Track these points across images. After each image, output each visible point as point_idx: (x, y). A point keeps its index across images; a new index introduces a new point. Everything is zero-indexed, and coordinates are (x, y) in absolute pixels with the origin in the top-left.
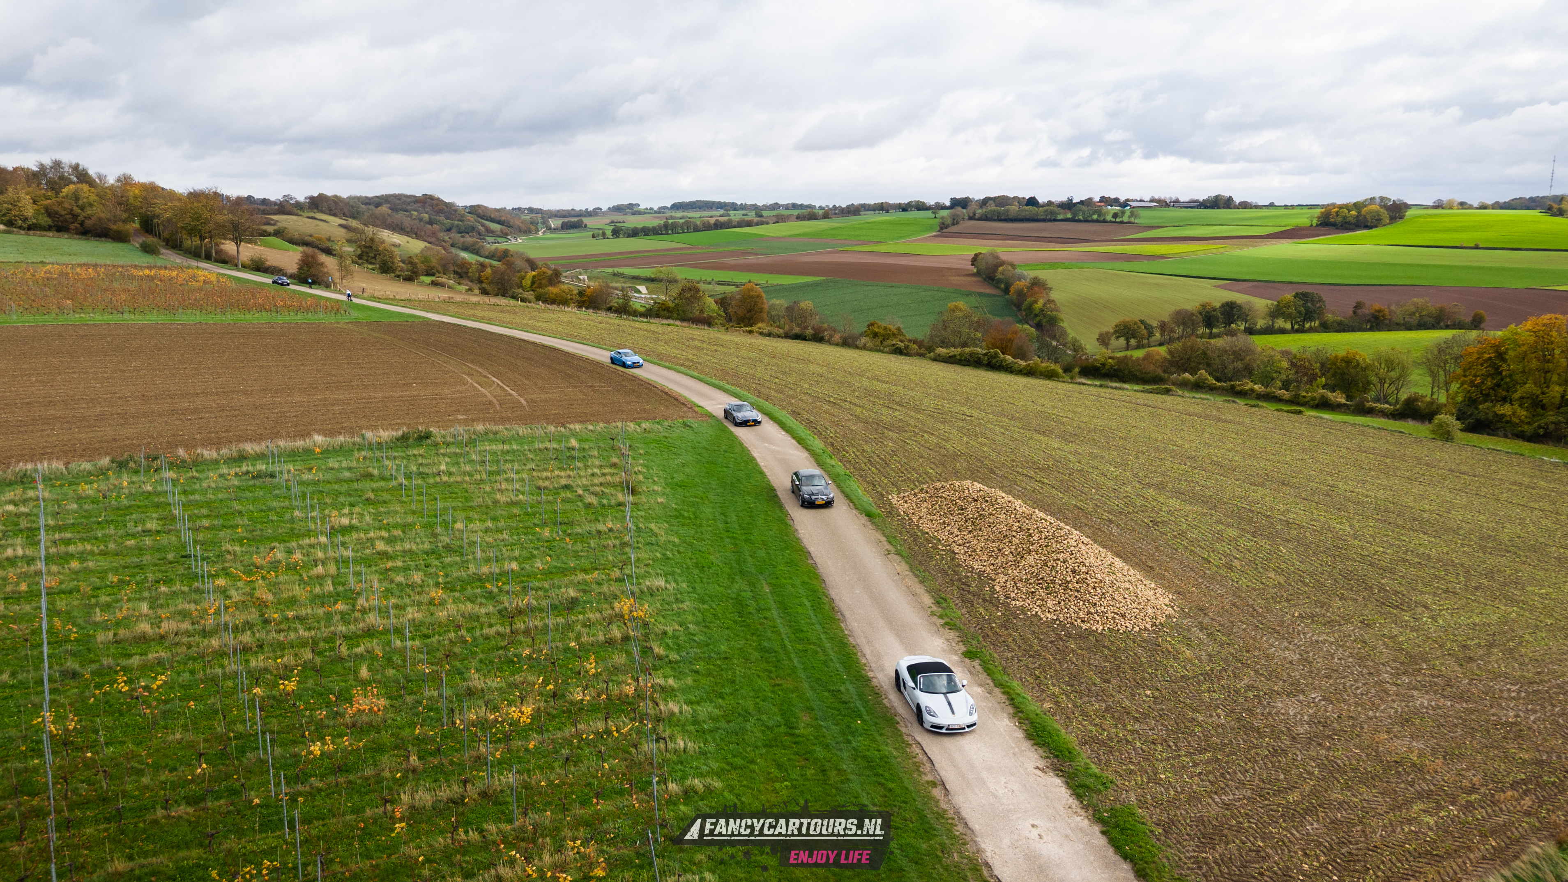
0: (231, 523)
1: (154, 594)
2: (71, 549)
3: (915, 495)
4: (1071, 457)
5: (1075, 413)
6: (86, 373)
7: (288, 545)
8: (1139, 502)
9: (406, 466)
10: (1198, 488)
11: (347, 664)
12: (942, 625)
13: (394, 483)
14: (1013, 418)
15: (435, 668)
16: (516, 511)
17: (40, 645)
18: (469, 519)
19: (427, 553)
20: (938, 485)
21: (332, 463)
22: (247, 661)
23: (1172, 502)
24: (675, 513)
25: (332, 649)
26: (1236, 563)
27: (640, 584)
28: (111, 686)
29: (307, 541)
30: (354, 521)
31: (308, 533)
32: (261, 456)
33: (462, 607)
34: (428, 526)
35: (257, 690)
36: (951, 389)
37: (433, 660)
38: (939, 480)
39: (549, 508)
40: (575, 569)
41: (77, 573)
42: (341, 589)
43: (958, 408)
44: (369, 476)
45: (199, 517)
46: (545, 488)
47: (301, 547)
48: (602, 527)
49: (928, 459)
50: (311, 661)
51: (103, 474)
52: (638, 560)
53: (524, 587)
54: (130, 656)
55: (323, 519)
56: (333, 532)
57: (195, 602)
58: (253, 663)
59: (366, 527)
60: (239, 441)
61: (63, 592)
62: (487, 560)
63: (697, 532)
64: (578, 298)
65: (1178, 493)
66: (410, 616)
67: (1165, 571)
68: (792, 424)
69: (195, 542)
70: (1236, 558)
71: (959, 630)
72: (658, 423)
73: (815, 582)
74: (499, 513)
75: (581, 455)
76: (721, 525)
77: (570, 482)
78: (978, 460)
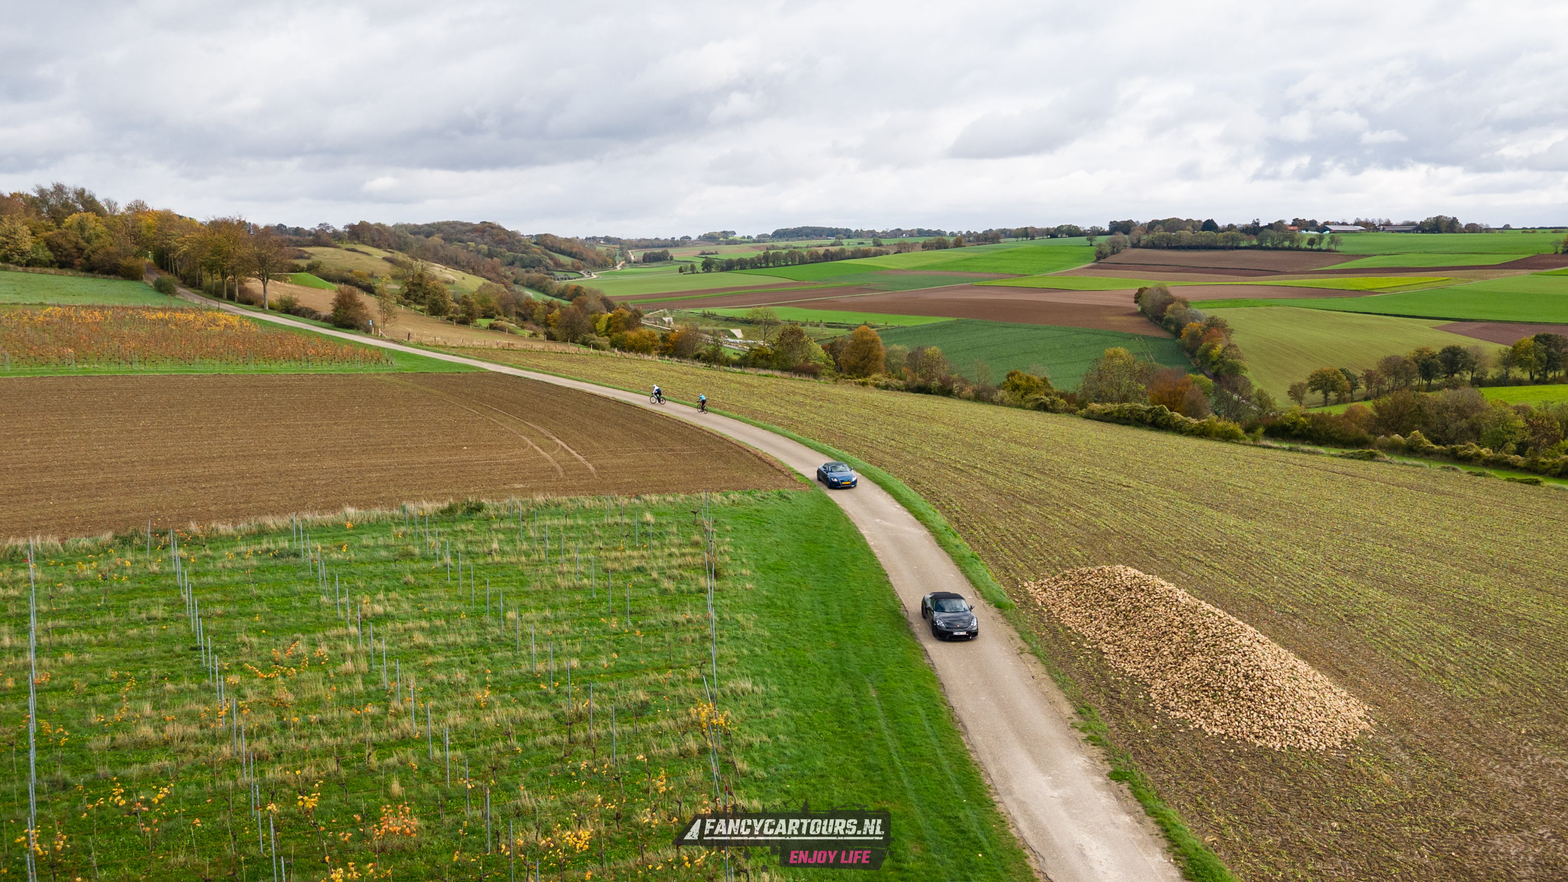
0: (248, 610)
1: (158, 692)
2: (66, 638)
3: (1056, 581)
4: (1249, 537)
5: (1256, 482)
6: (87, 434)
7: (313, 636)
8: (1331, 592)
9: (452, 545)
10: (1405, 576)
11: (377, 778)
12: (1085, 741)
13: (438, 564)
14: (1180, 489)
15: (479, 783)
16: (579, 597)
17: (27, 751)
18: (524, 607)
19: (474, 647)
20: (1084, 570)
21: (366, 540)
22: (262, 772)
23: (1372, 592)
24: (766, 601)
25: (360, 759)
26: (1450, 668)
27: (721, 686)
28: (107, 799)
29: (334, 632)
30: (389, 609)
31: (337, 622)
32: (285, 532)
33: (512, 711)
34: (475, 615)
35: (272, 807)
36: (1104, 452)
37: (477, 774)
38: (1086, 565)
39: (617, 594)
40: (646, 667)
41: (71, 666)
42: (372, 688)
43: (1113, 476)
44: (410, 556)
45: (211, 603)
46: (614, 571)
47: (327, 638)
48: (680, 618)
49: (1074, 539)
50: (336, 773)
51: (106, 552)
52: (721, 657)
53: (586, 689)
54: (129, 764)
55: (354, 606)
56: (365, 621)
57: (206, 703)
58: (269, 775)
59: (404, 616)
60: (259, 514)
61: (56, 690)
62: (544, 656)
63: (791, 624)
64: (661, 344)
65: (1380, 581)
66: (451, 721)
67: (1361, 676)
68: (909, 496)
69: (207, 631)
70: (1450, 662)
71: (1104, 745)
72: (749, 493)
73: (931, 686)
74: (559, 600)
75: (657, 531)
76: (821, 617)
77: (643, 564)
78: (1135, 539)
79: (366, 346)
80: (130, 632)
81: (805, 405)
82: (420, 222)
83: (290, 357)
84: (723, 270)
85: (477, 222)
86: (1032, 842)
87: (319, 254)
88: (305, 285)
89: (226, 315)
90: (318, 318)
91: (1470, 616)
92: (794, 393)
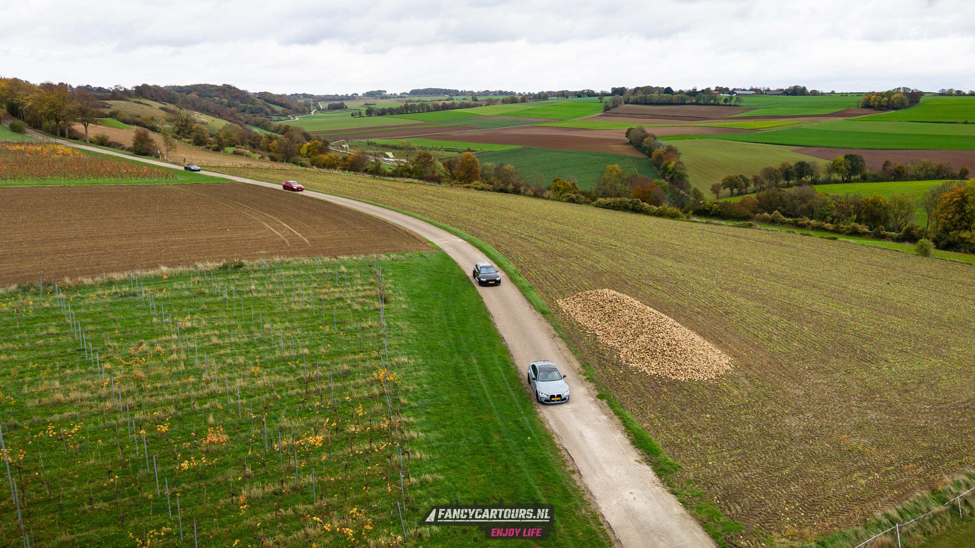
0: (109, 328)
1: (62, 375)
3: (574, 299)
4: (678, 272)
7: (151, 341)
8: (718, 300)
9: (227, 287)
10: (758, 291)
11: (199, 415)
12: (585, 380)
13: (219, 299)
14: (643, 247)
15: (258, 415)
16: (305, 315)
18: (274, 322)
19: (246, 344)
20: (588, 292)
21: (176, 285)
23: (739, 300)
24: (414, 315)
25: (188, 406)
26: (775, 337)
27: (391, 360)
29: (163, 338)
30: (194, 324)
31: (164, 333)
32: (124, 282)
33: (273, 377)
34: (246, 326)
35: (142, 432)
36: (604, 227)
37: (256, 411)
38: (590, 289)
39: (328, 313)
40: (347, 352)
42: (190, 368)
43: (608, 240)
44: (202, 294)
45: (87, 324)
46: (325, 300)
47: (160, 342)
48: (364, 325)
49: (584, 275)
50: (175, 414)
51: (13, 296)
53: (314, 365)
54: (51, 414)
55: (174, 323)
56: (181, 331)
57: (92, 379)
58: (137, 416)
59: (203, 328)
60: (107, 272)
62: (288, 348)
63: (429, 327)
64: (342, 163)
65: (745, 294)
66: (238, 384)
67: (729, 343)
68: (495, 254)
70: (775, 334)
71: (595, 382)
72: (402, 254)
73: (506, 356)
74: (294, 317)
75: (349, 277)
76: (445, 322)
77: (342, 295)
78: (617, 275)
80: (38, 342)
81: (433, 201)
82: (182, 85)
83: (110, 174)
84: (379, 115)
85: (220, 84)
86: (556, 431)
87: (116, 105)
90: (123, 149)
91: (789, 310)
92: (426, 193)
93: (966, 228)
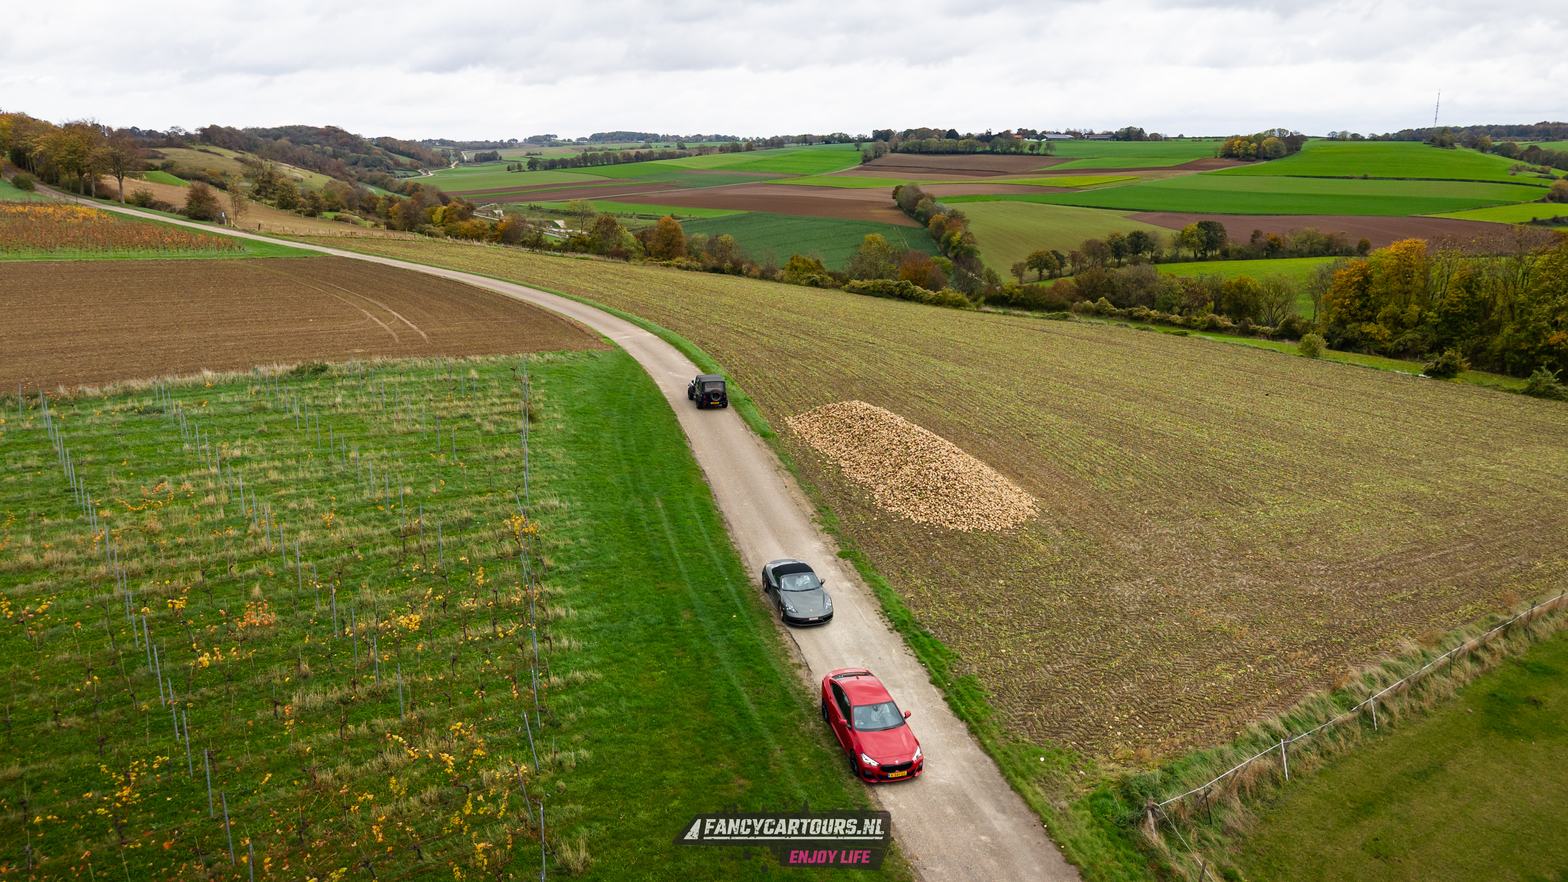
0: (116, 458)
1: (37, 526)
3: (809, 416)
4: (962, 379)
7: (177, 476)
9: (300, 400)
11: (239, 585)
13: (288, 416)
14: (913, 344)
15: (327, 585)
16: (412, 439)
18: (364, 449)
19: (321, 481)
20: (830, 406)
21: (223, 397)
23: (1049, 417)
24: (574, 439)
25: (223, 572)
27: (534, 504)
29: (197, 472)
30: (246, 453)
31: (200, 465)
32: (148, 392)
33: (355, 529)
34: (322, 455)
35: (145, 611)
36: (858, 318)
37: (325, 578)
38: (832, 401)
39: (445, 436)
40: (470, 492)
42: (232, 516)
43: (862, 336)
44: (263, 410)
45: (82, 452)
46: (443, 418)
47: (190, 478)
48: (499, 453)
49: (827, 383)
50: (201, 583)
52: (534, 482)
53: (418, 510)
54: (14, 584)
55: (214, 451)
56: (224, 463)
57: (81, 533)
58: (142, 587)
59: (259, 458)
60: (123, 378)
62: (382, 486)
63: (595, 456)
64: (490, 233)
66: (303, 539)
68: (696, 353)
69: (78, 476)
71: (837, 535)
72: (562, 354)
73: (706, 497)
74: (395, 442)
75: (481, 386)
76: (619, 449)
77: (469, 411)
78: (874, 383)
79: (219, 235)
80: (8, 479)
81: (614, 282)
82: (268, 126)
83: (147, 245)
84: (546, 168)
85: (321, 125)
87: (172, 154)
88: (160, 182)
89: (84, 209)
90: (173, 211)
92: (606, 272)
93: (1370, 319)
